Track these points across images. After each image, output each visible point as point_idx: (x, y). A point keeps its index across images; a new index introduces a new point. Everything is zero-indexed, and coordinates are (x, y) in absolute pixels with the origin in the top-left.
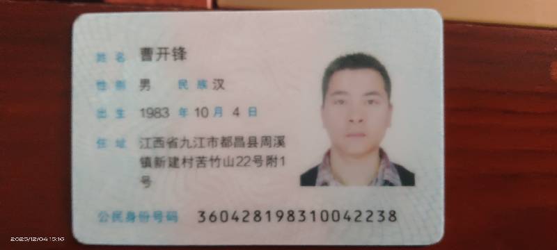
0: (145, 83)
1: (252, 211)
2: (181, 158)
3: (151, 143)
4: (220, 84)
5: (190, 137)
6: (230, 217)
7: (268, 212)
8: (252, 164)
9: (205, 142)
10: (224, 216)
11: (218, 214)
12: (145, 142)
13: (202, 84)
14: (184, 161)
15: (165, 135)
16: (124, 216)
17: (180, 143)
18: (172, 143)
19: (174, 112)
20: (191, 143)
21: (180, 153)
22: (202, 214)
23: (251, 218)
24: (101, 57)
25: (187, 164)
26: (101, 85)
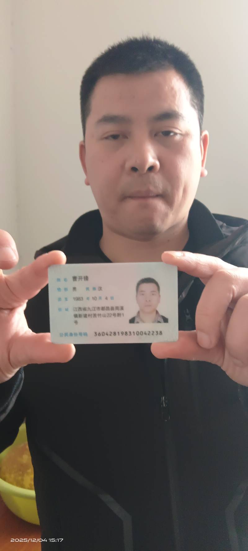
0: (74, 289)
1: (113, 332)
2: (88, 314)
3: (77, 309)
4: (100, 289)
5: (91, 307)
6: (105, 334)
7: (118, 333)
8: (113, 316)
9: (96, 309)
10: (103, 334)
11: (101, 333)
12: (75, 309)
13: (94, 289)
14: (89, 315)
15: (82, 306)
16: (69, 334)
17: (87, 309)
18: (85, 309)
19: (85, 298)
20: (91, 309)
21: (87, 312)
22: (96, 333)
23: (112, 334)
24: (59, 280)
25: (90, 317)
26: (59, 289)
